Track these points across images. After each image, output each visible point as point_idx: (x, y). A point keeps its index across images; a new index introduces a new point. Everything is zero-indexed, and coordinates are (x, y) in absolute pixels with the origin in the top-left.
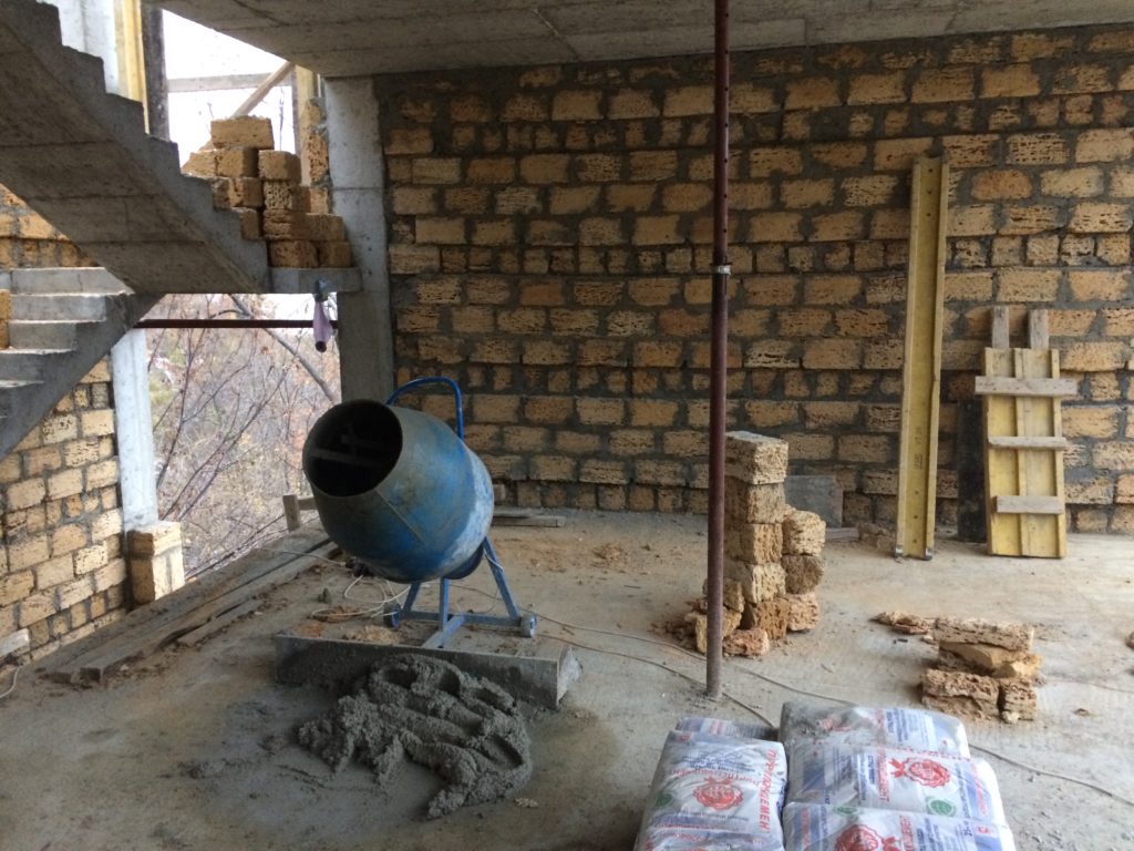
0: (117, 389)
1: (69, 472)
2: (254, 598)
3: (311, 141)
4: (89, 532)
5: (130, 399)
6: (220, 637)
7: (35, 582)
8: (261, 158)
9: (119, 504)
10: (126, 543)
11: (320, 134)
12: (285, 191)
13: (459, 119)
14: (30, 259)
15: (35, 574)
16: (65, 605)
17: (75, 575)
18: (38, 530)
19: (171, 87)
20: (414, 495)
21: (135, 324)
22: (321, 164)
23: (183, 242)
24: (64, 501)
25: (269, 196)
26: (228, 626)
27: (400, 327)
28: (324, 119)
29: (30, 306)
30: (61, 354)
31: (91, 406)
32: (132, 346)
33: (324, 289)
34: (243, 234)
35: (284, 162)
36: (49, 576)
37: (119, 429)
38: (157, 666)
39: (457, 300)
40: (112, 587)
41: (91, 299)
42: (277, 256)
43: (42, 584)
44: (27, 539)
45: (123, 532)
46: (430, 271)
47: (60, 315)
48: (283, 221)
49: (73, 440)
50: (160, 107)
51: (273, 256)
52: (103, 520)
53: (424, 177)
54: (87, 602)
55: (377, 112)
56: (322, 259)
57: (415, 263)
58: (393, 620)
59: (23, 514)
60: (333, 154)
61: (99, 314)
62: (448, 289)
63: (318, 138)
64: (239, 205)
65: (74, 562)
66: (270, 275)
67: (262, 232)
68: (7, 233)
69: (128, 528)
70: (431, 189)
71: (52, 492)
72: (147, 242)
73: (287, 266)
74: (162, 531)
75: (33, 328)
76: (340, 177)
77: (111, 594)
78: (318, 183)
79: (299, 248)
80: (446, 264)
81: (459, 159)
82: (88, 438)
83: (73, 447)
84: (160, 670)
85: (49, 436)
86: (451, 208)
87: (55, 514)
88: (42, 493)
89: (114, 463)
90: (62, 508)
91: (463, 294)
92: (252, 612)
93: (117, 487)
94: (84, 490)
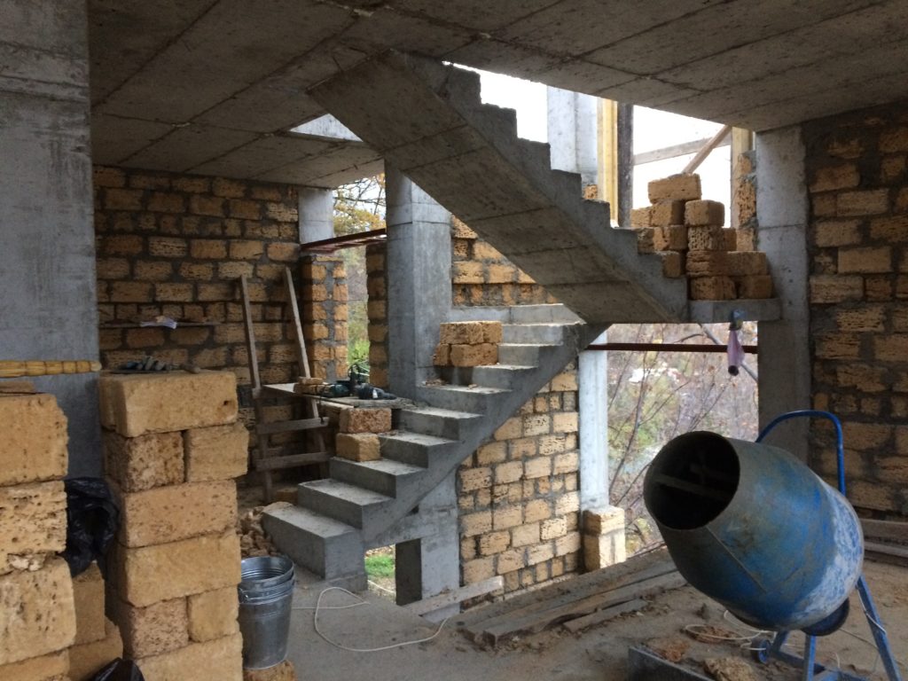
0: (582, 397)
1: (541, 459)
2: (641, 598)
3: (742, 189)
4: (553, 507)
5: (591, 405)
6: (600, 630)
7: (511, 541)
8: (687, 208)
9: (578, 488)
10: (582, 521)
11: (749, 181)
12: (705, 234)
13: (888, 150)
14: (525, 298)
15: (511, 534)
16: (531, 562)
17: (541, 539)
18: (516, 501)
19: (637, 161)
20: (752, 539)
21: (586, 347)
22: (748, 208)
23: (613, 282)
24: (537, 480)
25: (692, 240)
26: (609, 621)
27: (818, 353)
28: (754, 168)
29: (516, 333)
30: (526, 370)
31: (562, 409)
32: (596, 364)
33: (738, 318)
34: (665, 273)
35: (706, 209)
36: (522, 537)
37: (582, 428)
38: (540, 644)
39: (881, 328)
40: (568, 553)
41: (554, 328)
42: (696, 291)
43: (516, 543)
44: (507, 507)
45: (580, 510)
46: (852, 299)
47: (534, 340)
48: (702, 260)
49: (546, 434)
50: (627, 177)
51: (693, 290)
52: (565, 499)
53: (849, 210)
54: (549, 562)
55: (804, 155)
56: (741, 292)
57: (836, 292)
58: (761, 656)
59: (506, 487)
60: (761, 198)
61: (559, 339)
62: (870, 318)
63: (745, 186)
64: (665, 249)
65: (541, 529)
66: (689, 308)
67: (684, 270)
68: (509, 280)
69: (584, 508)
70: (856, 220)
71: (527, 473)
72: (588, 283)
73: (704, 299)
74: (609, 514)
75: (513, 349)
76: (765, 218)
77: (568, 560)
78: (746, 224)
79: (716, 283)
80: (870, 293)
81: (887, 190)
82: (557, 434)
83: (545, 440)
84: (540, 649)
85: (529, 430)
86: (876, 237)
87: (529, 489)
88: (520, 473)
89: (576, 455)
90: (534, 485)
91: (887, 321)
92: (634, 612)
93: (577, 473)
94: (552, 474)
